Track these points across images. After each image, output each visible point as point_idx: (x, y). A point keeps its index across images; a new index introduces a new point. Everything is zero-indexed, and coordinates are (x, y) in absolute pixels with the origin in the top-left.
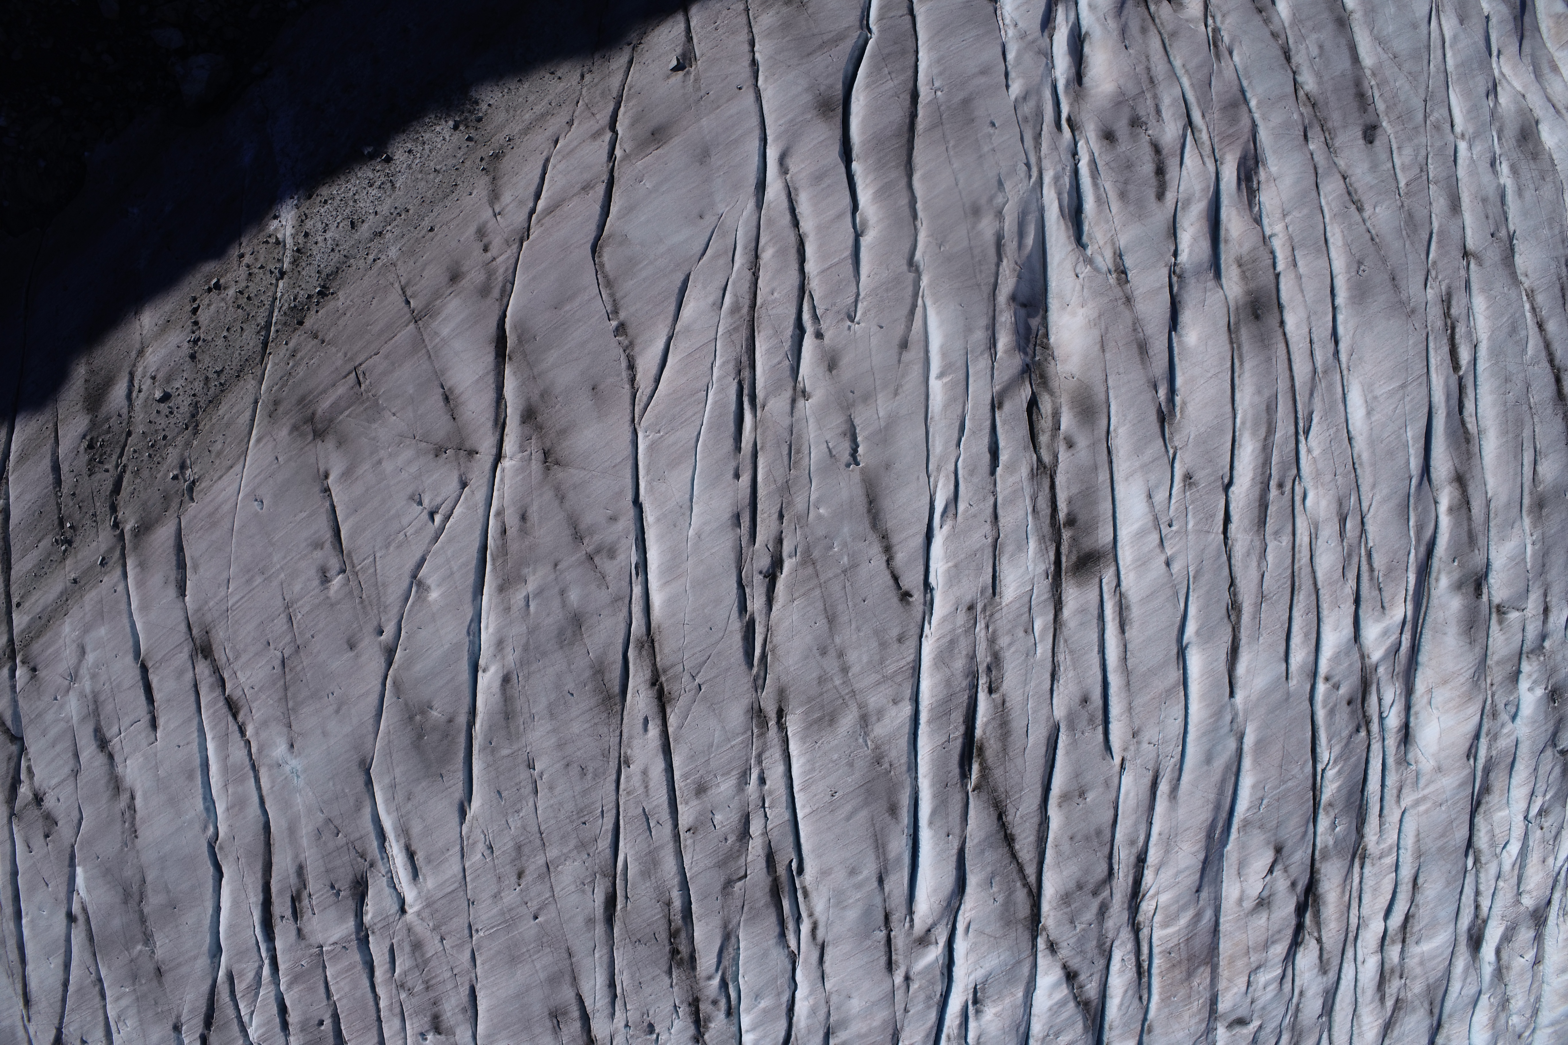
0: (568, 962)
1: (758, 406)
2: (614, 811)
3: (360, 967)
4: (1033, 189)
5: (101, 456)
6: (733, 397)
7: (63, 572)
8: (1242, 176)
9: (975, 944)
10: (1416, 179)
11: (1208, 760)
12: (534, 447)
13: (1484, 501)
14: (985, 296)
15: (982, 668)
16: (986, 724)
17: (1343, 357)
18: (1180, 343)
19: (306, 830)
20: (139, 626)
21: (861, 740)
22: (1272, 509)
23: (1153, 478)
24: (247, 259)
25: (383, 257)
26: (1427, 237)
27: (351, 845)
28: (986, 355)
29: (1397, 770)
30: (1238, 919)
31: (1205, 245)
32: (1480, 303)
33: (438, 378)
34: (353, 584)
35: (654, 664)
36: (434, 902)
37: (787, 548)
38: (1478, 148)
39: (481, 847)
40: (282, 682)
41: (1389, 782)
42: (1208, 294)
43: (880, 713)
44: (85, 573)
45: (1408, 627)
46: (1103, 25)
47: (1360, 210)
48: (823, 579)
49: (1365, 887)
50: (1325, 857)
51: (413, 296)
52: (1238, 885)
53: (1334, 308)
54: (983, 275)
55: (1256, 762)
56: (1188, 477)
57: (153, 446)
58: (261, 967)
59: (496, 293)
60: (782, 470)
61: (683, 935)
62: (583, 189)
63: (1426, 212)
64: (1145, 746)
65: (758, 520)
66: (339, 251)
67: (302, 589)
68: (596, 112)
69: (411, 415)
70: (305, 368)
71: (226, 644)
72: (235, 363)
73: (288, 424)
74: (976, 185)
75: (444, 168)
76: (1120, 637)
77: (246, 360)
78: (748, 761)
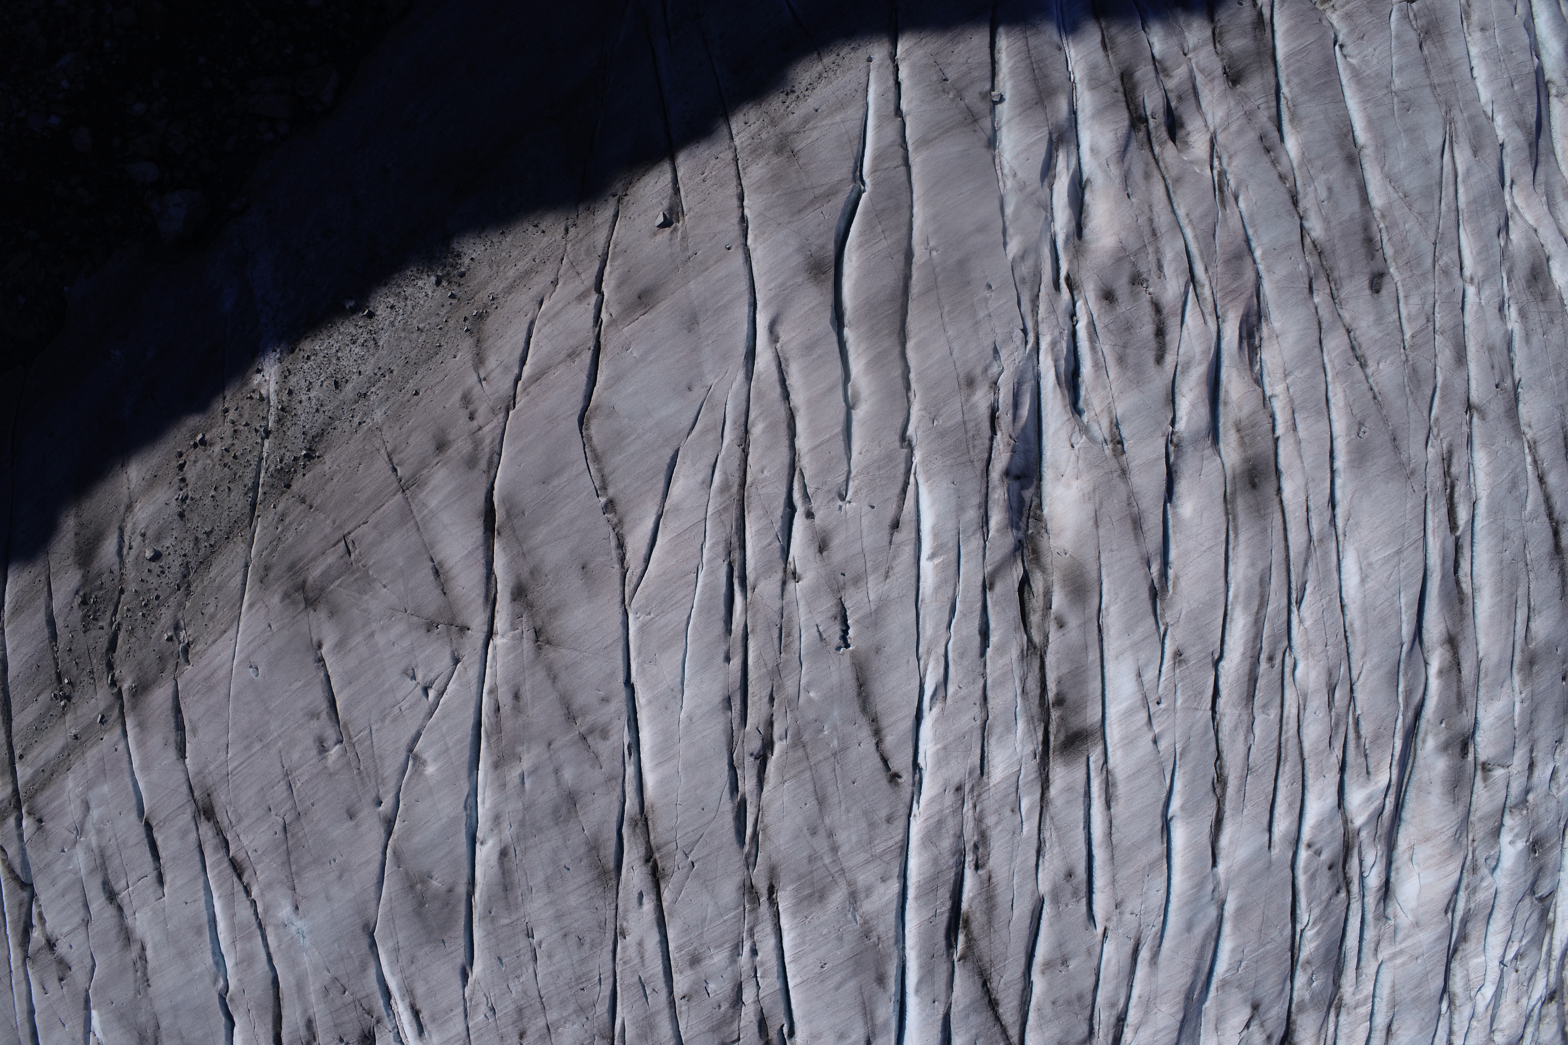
1: (749, 588)
2: (611, 979)
4: (1030, 356)
5: (95, 612)
6: (723, 580)
7: (63, 728)
8: (1244, 335)
10: (1422, 331)
11: (1189, 927)
12: (525, 625)
13: (1475, 663)
14: (978, 472)
15: (969, 847)
16: (972, 899)
17: (1340, 522)
18: (1175, 514)
19: (313, 988)
20: (141, 785)
21: (850, 916)
22: (1261, 683)
23: (1143, 657)
24: (231, 415)
25: (369, 420)
26: (1430, 393)
27: (358, 1002)
28: (979, 535)
29: (1375, 926)
31: (1204, 412)
32: (1481, 458)
33: (427, 551)
34: (350, 755)
35: (648, 842)
37: (777, 731)
38: (1486, 293)
39: (483, 1009)
40: (284, 847)
41: (1367, 937)
42: (1205, 462)
43: (869, 891)
44: (86, 729)
45: (1393, 790)
46: (1105, 171)
47: (1363, 366)
48: (813, 761)
49: (1339, 1033)
50: (1301, 1009)
51: (400, 464)
52: (1215, 1039)
53: (1333, 472)
54: (977, 451)
55: (1236, 927)
56: (1178, 654)
57: (146, 605)
59: (483, 464)
60: (772, 654)
62: (569, 356)
63: (1430, 366)
64: (1127, 916)
65: (749, 702)
66: (324, 412)
67: (300, 757)
68: (580, 271)
69: (402, 588)
70: (294, 534)
71: (228, 807)
72: (224, 525)
73: (280, 591)
74: (971, 355)
75: (428, 327)
76: (1105, 813)
77: (235, 521)
78: (740, 934)
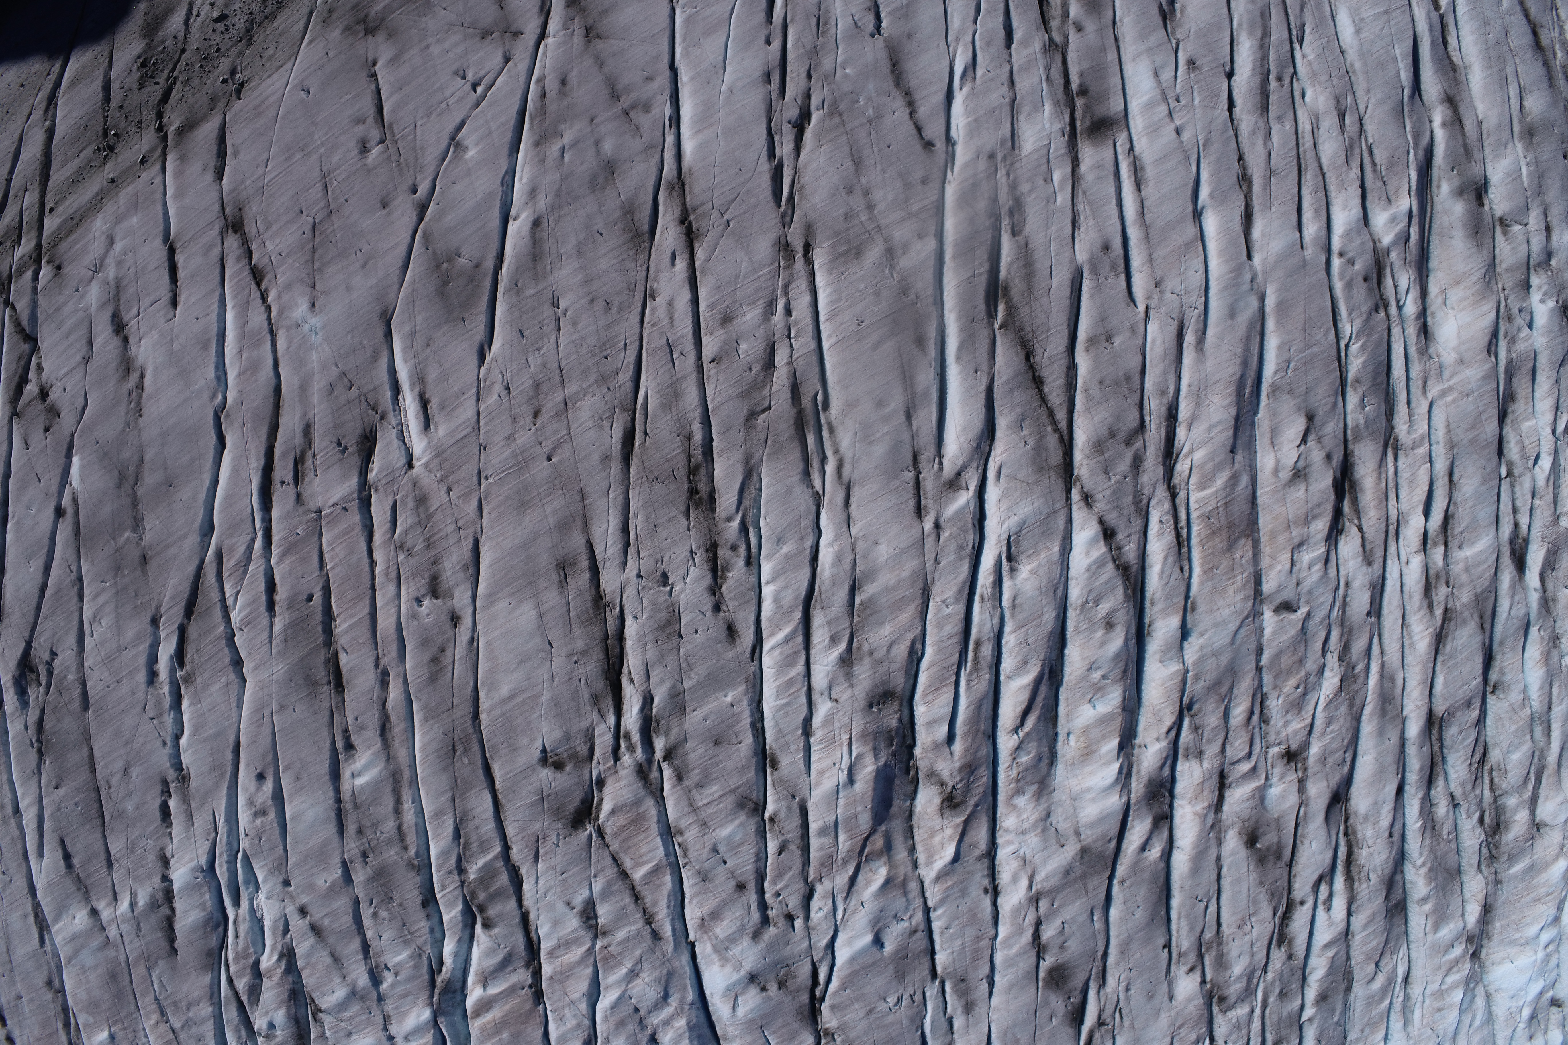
0: (581, 504)
2: (637, 343)
3: (358, 529)
5: (153, 71)
7: (101, 174)
9: (1007, 490)
11: (1232, 313)
12: (577, 25)
13: (1475, 122)
15: (1004, 211)
16: (1011, 264)
19: (318, 385)
20: (172, 212)
21: (887, 272)
22: (1273, 98)
23: (1159, 59)
27: (363, 397)
29: (1420, 360)
30: (1275, 491)
34: (392, 150)
35: (684, 203)
36: (444, 451)
37: (815, 101)
39: (498, 388)
40: (311, 245)
41: (1413, 374)
43: (906, 247)
44: (125, 172)
45: (1415, 221)
48: (849, 127)
49: (1400, 481)
50: (1357, 438)
52: (1272, 455)
55: (1279, 323)
56: (1191, 62)
57: (205, 58)
58: (253, 540)
60: (810, 37)
61: (703, 471)
64: (1168, 295)
65: (788, 80)
67: (340, 159)
69: (461, 8)
71: (258, 217)
73: (341, 26)
76: (1136, 193)
78: (774, 291)
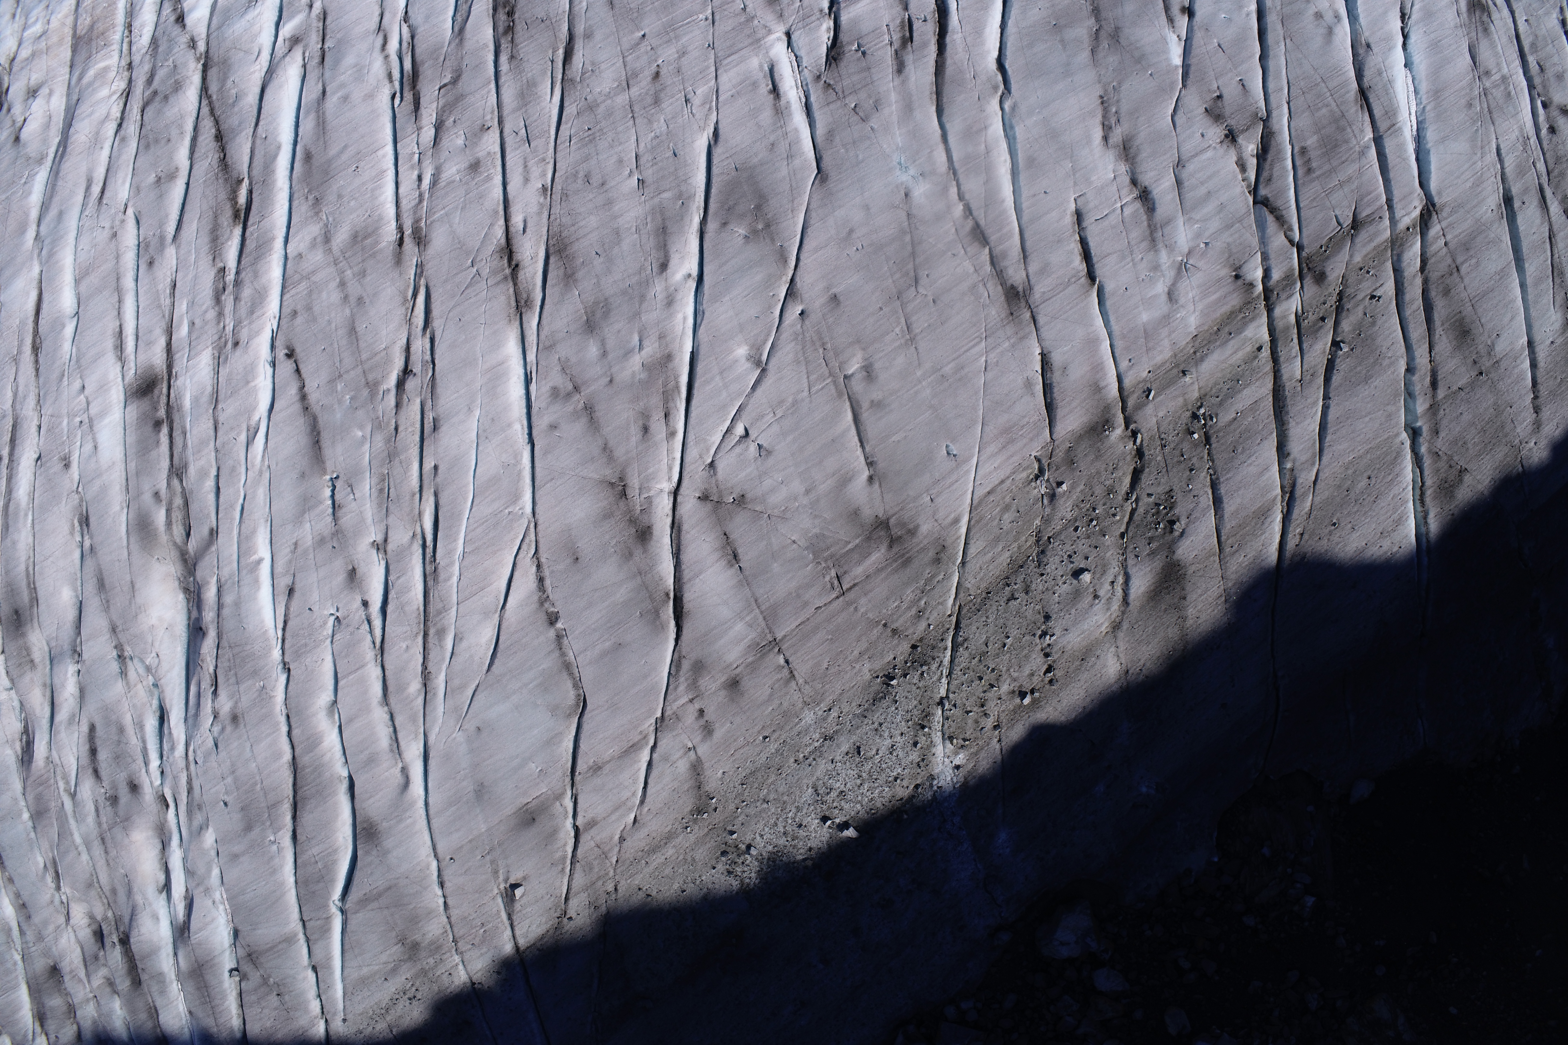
1: (419, 536)
2: (559, 143)
4: (191, 740)
5: (1158, 512)
7: (1201, 384)
9: (252, 42)
12: (637, 501)
14: (225, 636)
15: (230, 290)
16: (230, 240)
18: (75, 590)
19: (892, 110)
20: (1099, 321)
21: (331, 219)
23: (94, 464)
24: (989, 723)
25: (820, 714)
27: (841, 96)
28: (223, 580)
33: (746, 578)
34: (834, 364)
35: (515, 284)
36: (751, 44)
37: (391, 400)
39: (696, 101)
40: (918, 261)
42: (54, 635)
43: (313, 245)
44: (1171, 383)
48: (359, 370)
51: (780, 668)
54: (227, 656)
55: (27, 215)
56: (68, 466)
57: (1092, 520)
59: (686, 665)
60: (396, 473)
61: (501, 29)
62: (600, 768)
64: (108, 226)
65: (418, 427)
66: (873, 723)
67: (895, 359)
68: (596, 849)
69: (773, 540)
70: (904, 597)
71: (988, 301)
72: (992, 608)
73: (921, 537)
74: (236, 744)
75: (758, 804)
76: (124, 324)
77: (979, 611)
78: (431, 196)
